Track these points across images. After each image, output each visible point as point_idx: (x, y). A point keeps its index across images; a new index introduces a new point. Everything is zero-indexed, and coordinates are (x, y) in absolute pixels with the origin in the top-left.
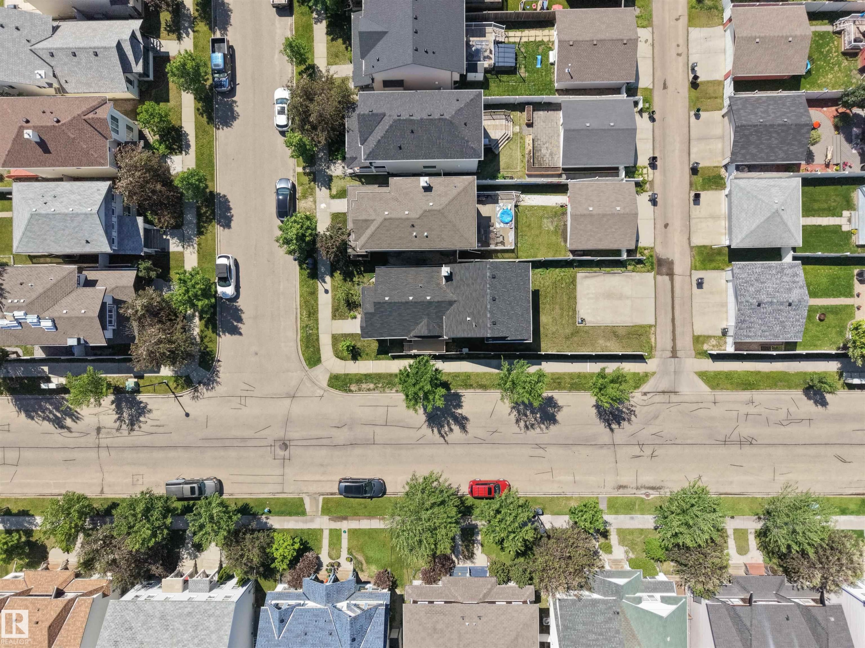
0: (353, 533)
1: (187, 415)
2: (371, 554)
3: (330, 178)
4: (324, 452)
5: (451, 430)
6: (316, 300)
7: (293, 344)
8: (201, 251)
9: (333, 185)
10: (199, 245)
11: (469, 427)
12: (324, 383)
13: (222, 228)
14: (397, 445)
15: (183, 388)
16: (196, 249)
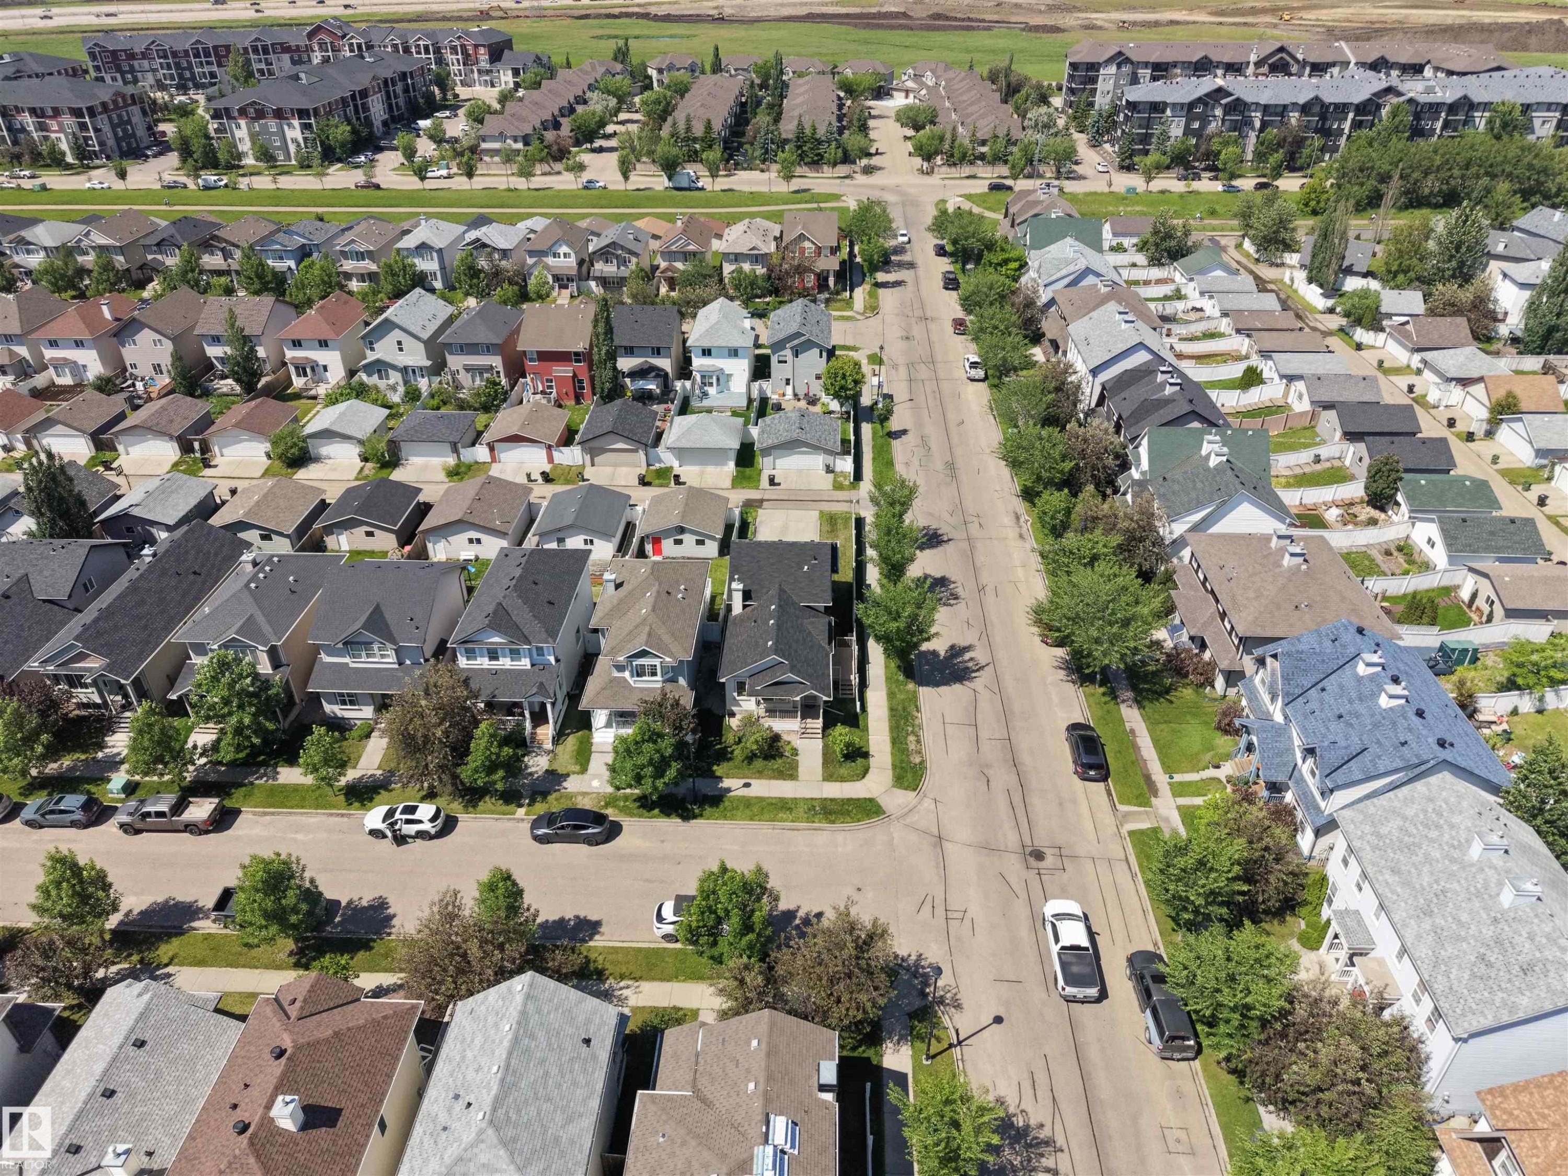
0: (1169, 770)
1: (998, 1020)
2: (1197, 747)
3: (551, 773)
4: (1036, 801)
5: (972, 659)
6: (761, 799)
7: (840, 837)
8: (638, 974)
9: (561, 770)
10: (622, 977)
11: (963, 643)
12: (909, 797)
13: (597, 937)
14: (1006, 715)
15: (936, 1025)
16: (630, 982)
